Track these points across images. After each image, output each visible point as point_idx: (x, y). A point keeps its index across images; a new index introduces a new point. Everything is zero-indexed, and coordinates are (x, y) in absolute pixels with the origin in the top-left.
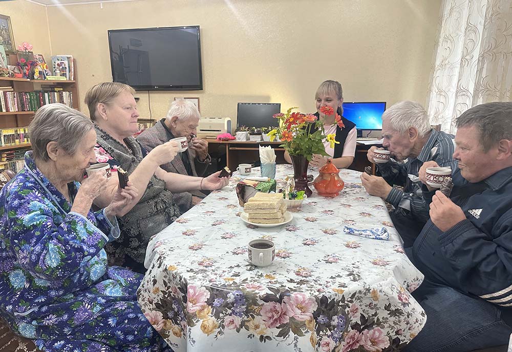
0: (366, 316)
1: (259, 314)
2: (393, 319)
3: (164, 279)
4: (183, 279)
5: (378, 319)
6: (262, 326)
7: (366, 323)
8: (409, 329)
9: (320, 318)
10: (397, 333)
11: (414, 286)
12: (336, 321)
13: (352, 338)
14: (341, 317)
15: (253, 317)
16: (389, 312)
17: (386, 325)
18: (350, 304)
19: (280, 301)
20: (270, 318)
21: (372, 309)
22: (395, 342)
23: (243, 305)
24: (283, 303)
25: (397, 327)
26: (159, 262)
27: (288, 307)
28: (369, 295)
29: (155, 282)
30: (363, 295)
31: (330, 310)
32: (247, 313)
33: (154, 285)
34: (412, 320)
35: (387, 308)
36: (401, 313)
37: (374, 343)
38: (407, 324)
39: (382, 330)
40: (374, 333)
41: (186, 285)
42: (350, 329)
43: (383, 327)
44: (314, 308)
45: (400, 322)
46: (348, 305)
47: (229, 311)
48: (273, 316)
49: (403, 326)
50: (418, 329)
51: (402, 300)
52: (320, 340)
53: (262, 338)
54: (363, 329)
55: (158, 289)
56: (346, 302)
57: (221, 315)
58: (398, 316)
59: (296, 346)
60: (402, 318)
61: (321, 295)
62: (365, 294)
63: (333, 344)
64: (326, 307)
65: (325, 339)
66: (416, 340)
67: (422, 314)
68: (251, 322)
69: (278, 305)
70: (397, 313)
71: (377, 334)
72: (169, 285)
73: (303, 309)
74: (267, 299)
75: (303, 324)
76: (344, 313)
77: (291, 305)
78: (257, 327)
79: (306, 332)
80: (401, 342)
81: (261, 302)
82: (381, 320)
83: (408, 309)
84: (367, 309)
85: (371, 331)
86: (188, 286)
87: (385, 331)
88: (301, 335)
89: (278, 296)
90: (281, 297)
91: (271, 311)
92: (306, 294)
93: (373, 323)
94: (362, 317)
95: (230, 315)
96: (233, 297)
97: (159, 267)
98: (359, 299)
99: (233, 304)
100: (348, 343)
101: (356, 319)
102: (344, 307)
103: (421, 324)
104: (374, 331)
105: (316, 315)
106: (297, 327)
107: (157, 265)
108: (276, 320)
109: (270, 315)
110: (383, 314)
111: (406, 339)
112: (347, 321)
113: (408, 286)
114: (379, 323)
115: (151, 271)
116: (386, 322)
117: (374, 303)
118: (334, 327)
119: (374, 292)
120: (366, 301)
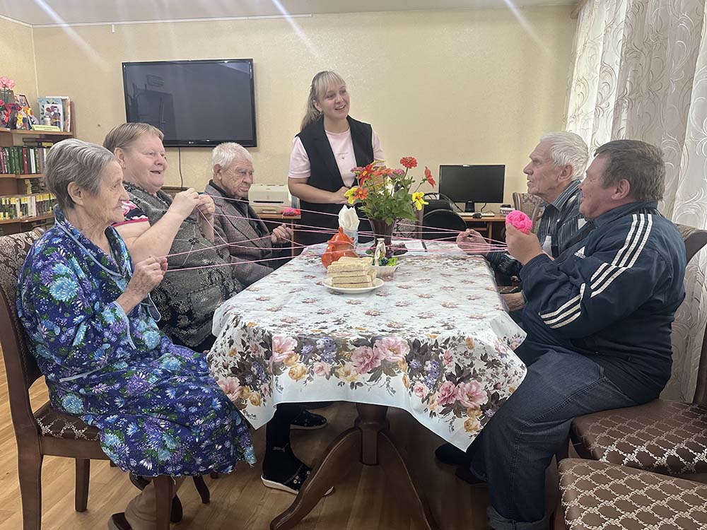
0: (462, 366)
1: (349, 360)
2: (490, 370)
3: (243, 338)
4: (266, 332)
5: (474, 371)
6: (353, 373)
7: (462, 375)
8: (508, 382)
9: (413, 362)
10: (495, 387)
11: (515, 343)
12: (430, 366)
13: (448, 390)
14: (434, 363)
15: (344, 364)
16: (485, 363)
17: (483, 378)
18: (444, 350)
19: (371, 345)
20: (361, 363)
21: (467, 358)
22: (494, 397)
23: (333, 351)
24: (374, 347)
25: (495, 381)
26: (235, 322)
27: (380, 350)
28: (463, 342)
29: (231, 343)
30: (457, 342)
31: (423, 354)
32: (337, 360)
33: (230, 346)
34: (510, 372)
35: (484, 358)
36: (499, 364)
37: (471, 398)
38: (506, 376)
39: (479, 383)
40: (471, 387)
41: (270, 337)
42: (444, 379)
43: (480, 381)
44: (405, 351)
45: (498, 374)
46: (441, 350)
47: (319, 357)
48: (364, 361)
49: (501, 379)
50: (517, 382)
51: (499, 351)
52: (414, 384)
53: (352, 384)
54: (459, 382)
55: (235, 350)
56: (439, 348)
57: (310, 361)
58: (496, 367)
59: (388, 386)
60: (500, 370)
61: (414, 339)
62: (459, 340)
63: (426, 391)
64: (419, 351)
65: (419, 385)
66: (516, 394)
67: (522, 367)
68: (342, 369)
69: (369, 349)
70: (494, 364)
71: (474, 388)
72: (247, 344)
73: (395, 351)
74: (357, 343)
75: (396, 365)
76: (437, 359)
77: (383, 348)
78: (347, 374)
79: (398, 372)
80: (501, 398)
81: (351, 347)
82: (478, 372)
83: (506, 360)
84: (462, 358)
85: (468, 385)
86: (273, 338)
87: (482, 385)
88: (394, 375)
89: (369, 340)
90: (373, 341)
91: (362, 356)
92: (398, 338)
93: (469, 376)
94: (458, 367)
95: (320, 361)
96: (322, 343)
97: (235, 327)
98: (453, 346)
99: (322, 350)
100: (443, 395)
101: (451, 369)
102: (438, 352)
103: (520, 377)
104: (471, 384)
105: (408, 359)
106: (389, 369)
107: (232, 325)
108: (368, 365)
109: (361, 360)
110: (479, 365)
111: (505, 393)
112: (442, 369)
113: (509, 343)
114: (475, 376)
115: (224, 334)
116: (483, 375)
117: (470, 351)
118: (428, 372)
119: (469, 339)
120: (461, 349)
